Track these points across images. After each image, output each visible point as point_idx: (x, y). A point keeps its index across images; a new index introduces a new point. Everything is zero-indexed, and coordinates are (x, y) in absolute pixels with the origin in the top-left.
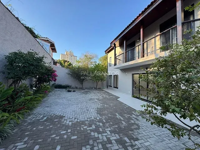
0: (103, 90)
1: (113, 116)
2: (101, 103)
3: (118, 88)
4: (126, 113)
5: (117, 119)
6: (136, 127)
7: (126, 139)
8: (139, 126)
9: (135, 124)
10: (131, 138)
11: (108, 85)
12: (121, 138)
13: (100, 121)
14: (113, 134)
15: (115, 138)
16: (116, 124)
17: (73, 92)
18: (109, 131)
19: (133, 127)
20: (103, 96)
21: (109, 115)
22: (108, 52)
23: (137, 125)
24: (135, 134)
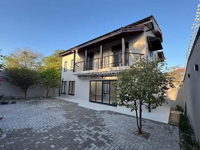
0: (56, 99)
1: (82, 118)
2: (64, 111)
3: (74, 95)
4: (91, 114)
5: (87, 118)
6: (102, 120)
7: (99, 127)
8: (103, 119)
9: (100, 118)
10: (101, 126)
11: (61, 92)
12: (96, 127)
13: (74, 122)
14: (89, 127)
15: (92, 128)
16: (88, 122)
17: (12, 103)
18: (86, 126)
19: (100, 120)
20: (61, 104)
21: (79, 117)
22: (63, 56)
23: (102, 119)
24: (103, 123)
